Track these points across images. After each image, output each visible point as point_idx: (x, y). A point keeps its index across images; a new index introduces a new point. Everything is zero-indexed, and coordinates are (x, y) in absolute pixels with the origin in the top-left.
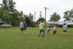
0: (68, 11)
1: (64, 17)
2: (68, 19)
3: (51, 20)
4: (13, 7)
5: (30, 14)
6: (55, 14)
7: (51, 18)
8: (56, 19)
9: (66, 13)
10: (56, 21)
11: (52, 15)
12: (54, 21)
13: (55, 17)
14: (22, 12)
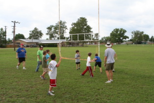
0: (52, 26)
1: (47, 34)
2: (52, 36)
6: (36, 29)
7: (30, 34)
8: (37, 35)
9: (50, 28)
10: (37, 39)
12: (35, 39)
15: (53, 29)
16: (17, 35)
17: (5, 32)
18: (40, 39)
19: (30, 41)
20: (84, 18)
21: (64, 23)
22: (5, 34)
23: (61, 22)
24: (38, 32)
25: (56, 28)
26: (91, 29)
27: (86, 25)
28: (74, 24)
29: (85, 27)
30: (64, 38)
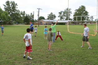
0: (62, 12)
1: (59, 17)
2: (62, 18)
3: (48, 19)
5: (31, 14)
6: (52, 13)
7: (48, 17)
8: (52, 17)
9: (60, 13)
10: (52, 19)
11: (49, 15)
12: (51, 19)
14: (24, 12)
15: (62, 14)
16: (40, 17)
18: (54, 20)
19: (48, 21)
20: (83, 6)
21: (70, 9)
22: (33, 16)
23: (67, 9)
24: (53, 16)
25: (64, 13)
26: (88, 13)
27: (85, 10)
28: (77, 10)
29: (84, 12)
30: (70, 19)
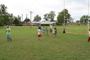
0: (47, 14)
1: (44, 19)
2: (47, 20)
3: (34, 20)
4: (5, 10)
5: (19, 16)
6: (37, 16)
9: (45, 15)
10: (38, 21)
11: (35, 17)
13: (38, 18)
14: (12, 14)
15: (47, 16)
17: (20, 17)
18: (40, 21)
20: (66, 10)
21: (54, 12)
23: (52, 12)
25: (49, 15)
26: (70, 16)
27: (67, 13)
28: (60, 13)
29: (67, 15)
30: (54, 21)
